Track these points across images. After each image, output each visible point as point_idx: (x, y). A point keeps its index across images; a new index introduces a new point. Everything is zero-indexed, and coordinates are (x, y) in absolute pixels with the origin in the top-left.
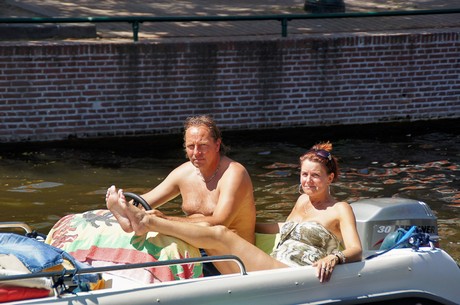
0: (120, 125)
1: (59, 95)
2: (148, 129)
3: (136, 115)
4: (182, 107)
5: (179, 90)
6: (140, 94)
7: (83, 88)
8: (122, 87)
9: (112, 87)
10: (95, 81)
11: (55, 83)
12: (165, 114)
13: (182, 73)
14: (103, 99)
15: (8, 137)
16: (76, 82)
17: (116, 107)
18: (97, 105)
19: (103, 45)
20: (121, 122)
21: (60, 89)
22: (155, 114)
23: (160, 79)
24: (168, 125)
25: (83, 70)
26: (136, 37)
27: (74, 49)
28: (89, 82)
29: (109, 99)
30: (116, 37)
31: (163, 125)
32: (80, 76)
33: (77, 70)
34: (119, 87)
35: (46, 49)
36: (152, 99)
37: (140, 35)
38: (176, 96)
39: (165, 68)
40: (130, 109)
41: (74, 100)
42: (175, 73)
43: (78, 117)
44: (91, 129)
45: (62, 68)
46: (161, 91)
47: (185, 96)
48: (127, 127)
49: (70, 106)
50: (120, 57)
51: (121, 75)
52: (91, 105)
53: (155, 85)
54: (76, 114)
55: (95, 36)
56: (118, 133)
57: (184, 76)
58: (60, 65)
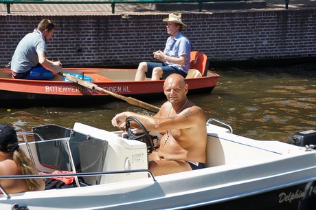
0: (277, 52)
1: (246, 37)
2: (291, 54)
3: (285, 47)
4: (310, 43)
5: (308, 34)
6: (287, 36)
7: (258, 33)
8: (278, 33)
9: (273, 33)
10: (265, 30)
11: (245, 31)
12: (300, 46)
13: (310, 25)
14: (268, 39)
15: (220, 58)
16: (255, 31)
17: (274, 43)
18: (265, 42)
19: (270, 11)
20: (277, 51)
21: (247, 34)
22: (295, 47)
23: (299, 29)
24: (302, 52)
25: (259, 24)
26: (287, 7)
27: (255, 13)
28: (261, 30)
29: (272, 39)
30: (277, 7)
31: (299, 53)
32: (257, 27)
33: (256, 24)
34: (277, 33)
35: (240, 14)
36: (294, 39)
37: (289, 6)
38: (307, 37)
39: (301, 23)
40: (282, 44)
41: (253, 40)
42: (307, 25)
43: (255, 48)
44: (261, 54)
45: (248, 24)
46: (299, 35)
47: (312, 37)
48: (280, 53)
49: (251, 43)
50: (278, 18)
51: (278, 27)
52: (262, 42)
53: (296, 32)
54: (254, 47)
55: (265, 7)
56: (275, 57)
57: (311, 27)
58: (247, 22)
